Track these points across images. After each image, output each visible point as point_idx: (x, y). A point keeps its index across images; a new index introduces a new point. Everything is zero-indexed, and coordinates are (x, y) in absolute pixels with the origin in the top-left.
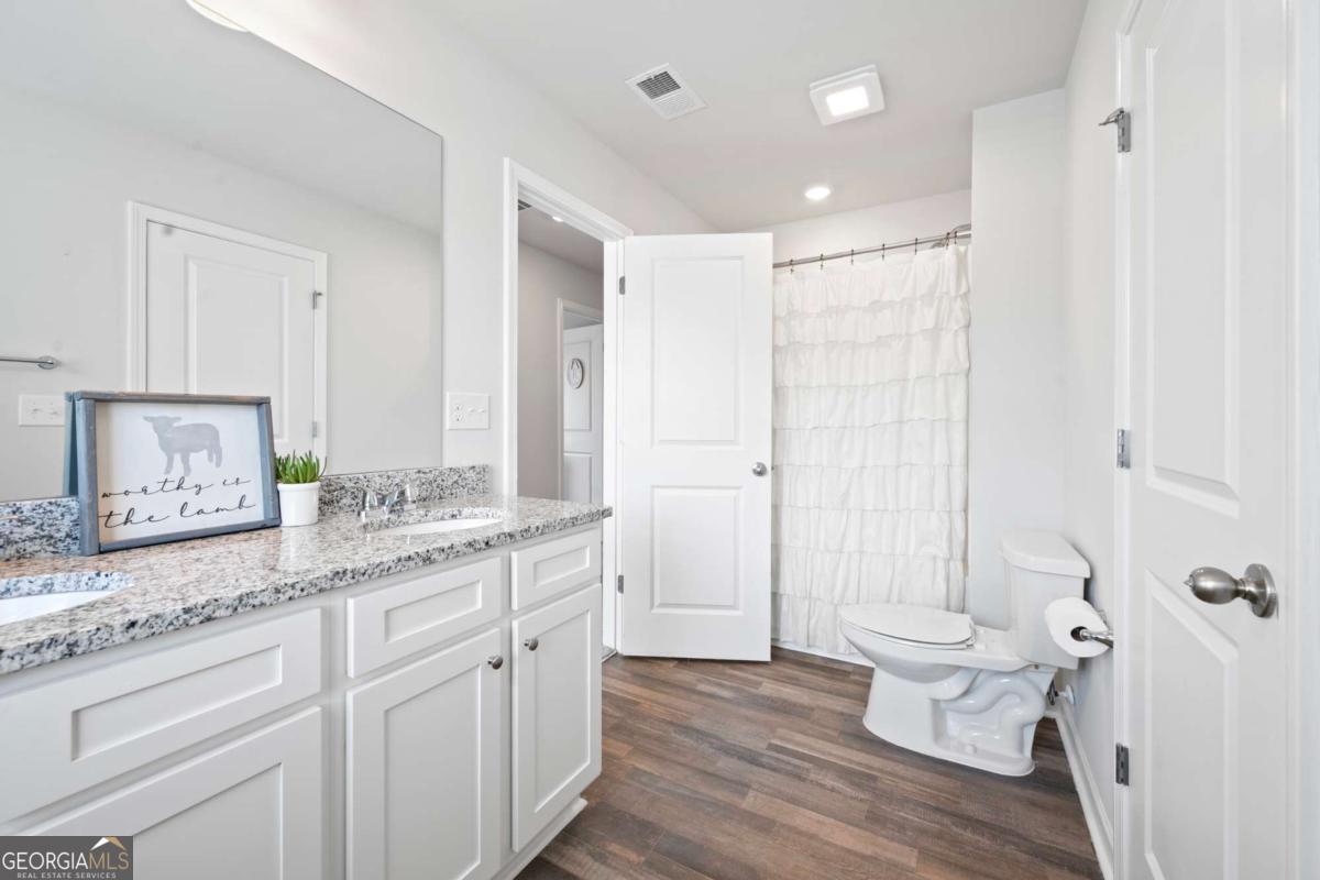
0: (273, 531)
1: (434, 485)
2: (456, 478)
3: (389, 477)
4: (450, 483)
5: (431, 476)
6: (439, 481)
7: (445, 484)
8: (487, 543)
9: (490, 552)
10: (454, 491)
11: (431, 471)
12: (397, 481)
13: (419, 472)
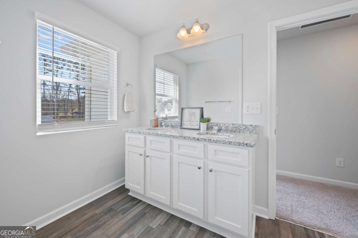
0: (199, 130)
1: (237, 128)
2: (245, 127)
3: (224, 124)
4: (242, 129)
5: (236, 126)
6: (239, 127)
7: (241, 129)
8: (198, 139)
9: (198, 142)
10: (244, 131)
11: (236, 125)
12: (226, 125)
13: (233, 124)
